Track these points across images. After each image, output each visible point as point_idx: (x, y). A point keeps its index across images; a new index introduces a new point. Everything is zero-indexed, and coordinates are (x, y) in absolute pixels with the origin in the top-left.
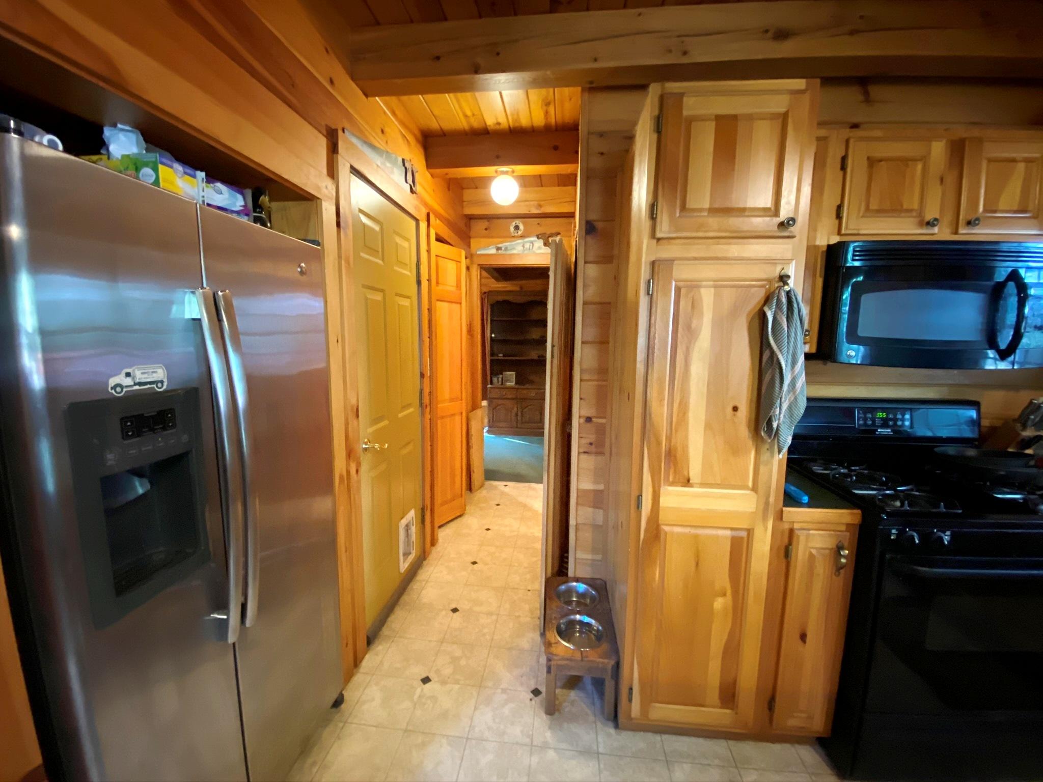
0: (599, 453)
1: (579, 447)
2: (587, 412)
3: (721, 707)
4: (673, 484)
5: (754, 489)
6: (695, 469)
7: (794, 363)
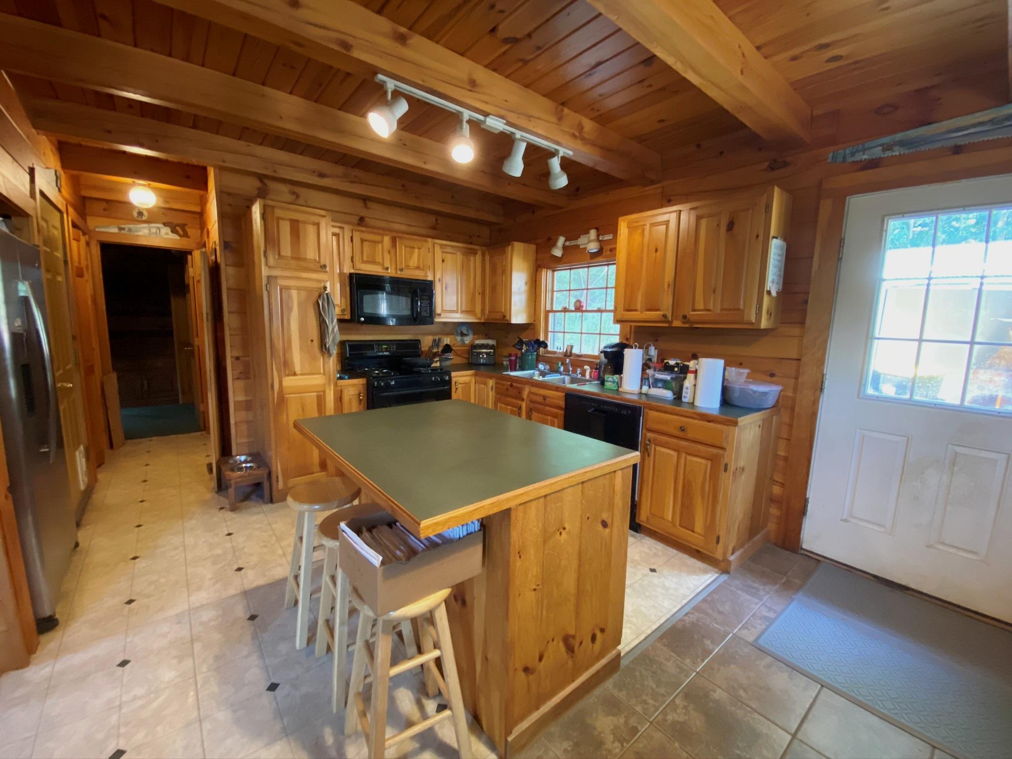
0: (247, 378)
1: (233, 376)
2: (236, 354)
3: (321, 472)
4: (288, 375)
5: (324, 374)
6: (298, 368)
7: (332, 322)
